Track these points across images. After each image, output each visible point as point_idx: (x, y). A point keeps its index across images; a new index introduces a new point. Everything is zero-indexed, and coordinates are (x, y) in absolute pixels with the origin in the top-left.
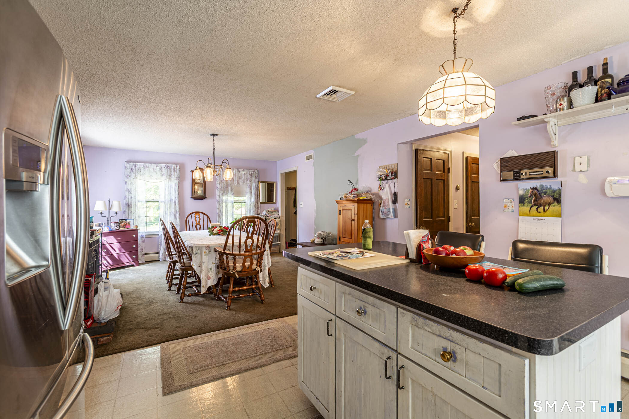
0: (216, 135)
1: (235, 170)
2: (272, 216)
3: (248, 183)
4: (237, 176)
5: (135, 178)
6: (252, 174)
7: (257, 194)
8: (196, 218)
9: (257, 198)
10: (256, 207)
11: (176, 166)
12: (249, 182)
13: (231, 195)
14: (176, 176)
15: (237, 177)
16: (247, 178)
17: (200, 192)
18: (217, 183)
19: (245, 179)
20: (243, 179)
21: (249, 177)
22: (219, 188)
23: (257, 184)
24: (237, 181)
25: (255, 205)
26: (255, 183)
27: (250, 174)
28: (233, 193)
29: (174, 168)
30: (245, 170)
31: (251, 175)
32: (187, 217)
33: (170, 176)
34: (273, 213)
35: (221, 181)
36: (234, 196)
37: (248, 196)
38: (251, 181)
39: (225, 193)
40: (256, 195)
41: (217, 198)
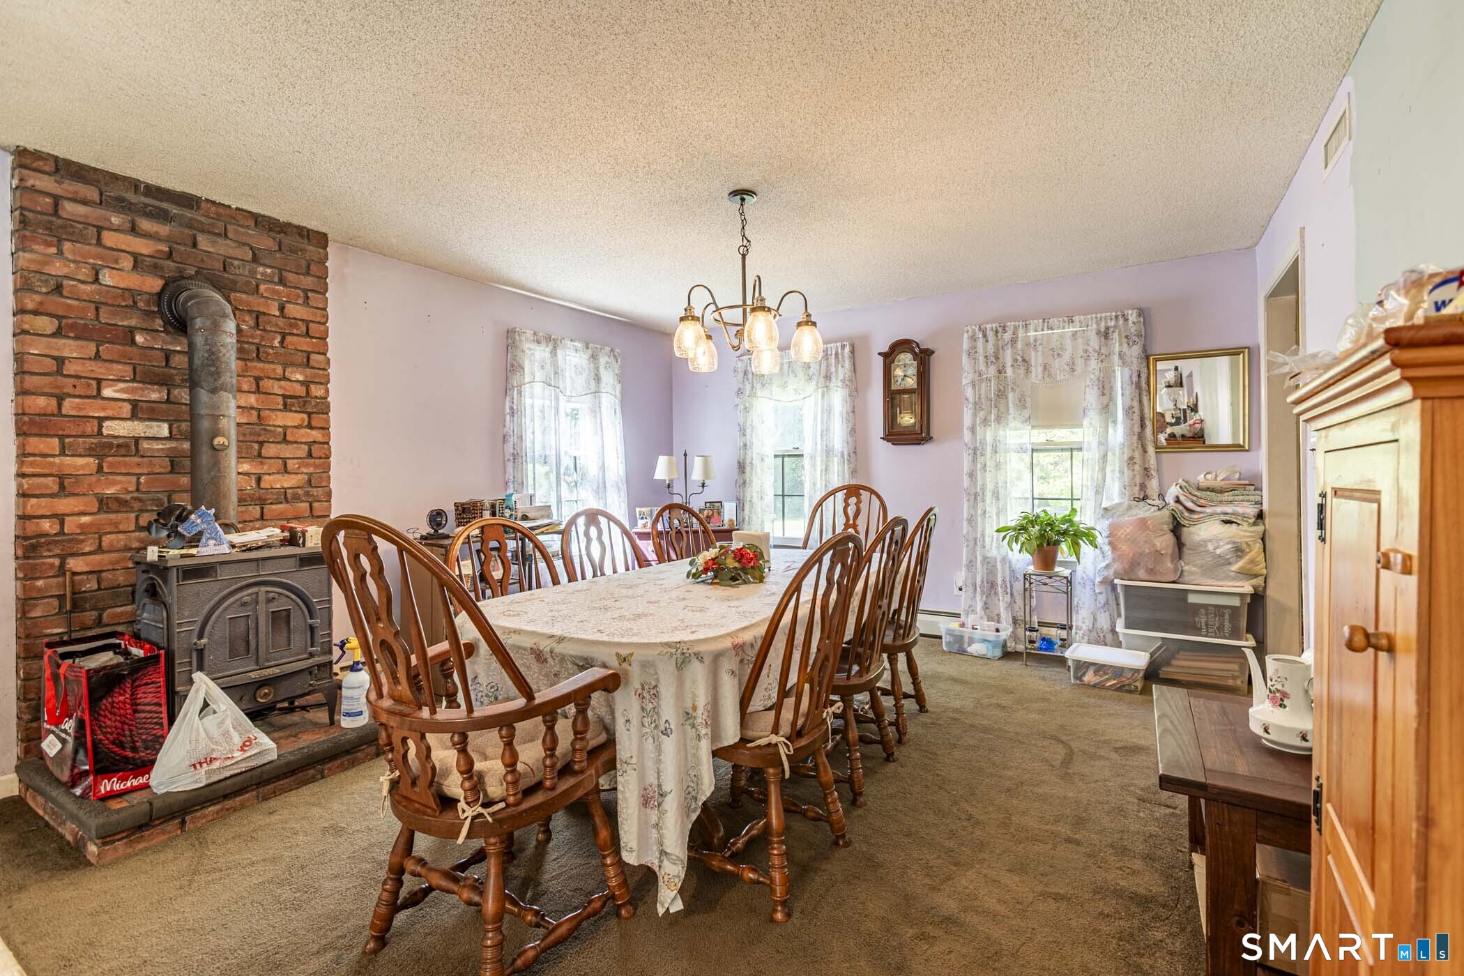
0: (750, 192)
1: (1031, 327)
2: (1208, 510)
3: (1090, 369)
4: (1040, 348)
5: (753, 395)
6: (1107, 328)
7: (1137, 410)
8: (847, 505)
9: (1137, 429)
10: (1137, 467)
11: (843, 347)
12: (1094, 363)
13: (1020, 425)
14: (841, 377)
15: (1043, 353)
16: (1086, 351)
17: (907, 420)
18: (964, 382)
19: (1081, 353)
20: (1067, 356)
21: (1095, 342)
22: (971, 400)
23: (1135, 367)
24: (1040, 369)
25: (1131, 458)
26: (1124, 363)
27: (1098, 332)
28: (1027, 416)
29: (837, 354)
30: (1076, 318)
31: (1106, 335)
32: (820, 504)
33: (828, 377)
34: (1226, 496)
35: (980, 375)
36: (1033, 427)
37: (1093, 419)
38: (1104, 357)
39: (993, 417)
40: (1136, 417)
41: (967, 435)
